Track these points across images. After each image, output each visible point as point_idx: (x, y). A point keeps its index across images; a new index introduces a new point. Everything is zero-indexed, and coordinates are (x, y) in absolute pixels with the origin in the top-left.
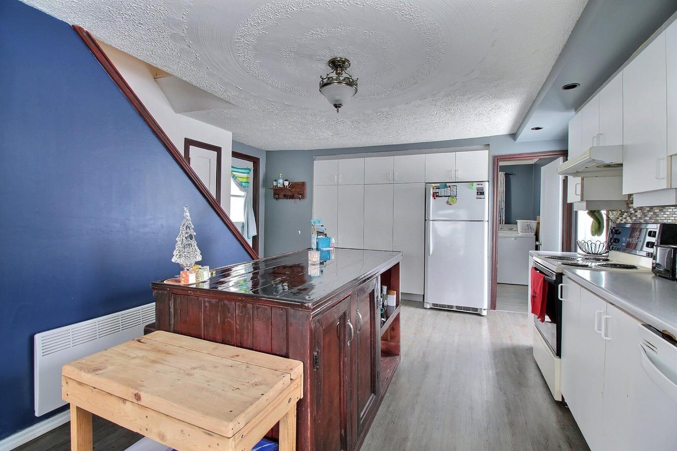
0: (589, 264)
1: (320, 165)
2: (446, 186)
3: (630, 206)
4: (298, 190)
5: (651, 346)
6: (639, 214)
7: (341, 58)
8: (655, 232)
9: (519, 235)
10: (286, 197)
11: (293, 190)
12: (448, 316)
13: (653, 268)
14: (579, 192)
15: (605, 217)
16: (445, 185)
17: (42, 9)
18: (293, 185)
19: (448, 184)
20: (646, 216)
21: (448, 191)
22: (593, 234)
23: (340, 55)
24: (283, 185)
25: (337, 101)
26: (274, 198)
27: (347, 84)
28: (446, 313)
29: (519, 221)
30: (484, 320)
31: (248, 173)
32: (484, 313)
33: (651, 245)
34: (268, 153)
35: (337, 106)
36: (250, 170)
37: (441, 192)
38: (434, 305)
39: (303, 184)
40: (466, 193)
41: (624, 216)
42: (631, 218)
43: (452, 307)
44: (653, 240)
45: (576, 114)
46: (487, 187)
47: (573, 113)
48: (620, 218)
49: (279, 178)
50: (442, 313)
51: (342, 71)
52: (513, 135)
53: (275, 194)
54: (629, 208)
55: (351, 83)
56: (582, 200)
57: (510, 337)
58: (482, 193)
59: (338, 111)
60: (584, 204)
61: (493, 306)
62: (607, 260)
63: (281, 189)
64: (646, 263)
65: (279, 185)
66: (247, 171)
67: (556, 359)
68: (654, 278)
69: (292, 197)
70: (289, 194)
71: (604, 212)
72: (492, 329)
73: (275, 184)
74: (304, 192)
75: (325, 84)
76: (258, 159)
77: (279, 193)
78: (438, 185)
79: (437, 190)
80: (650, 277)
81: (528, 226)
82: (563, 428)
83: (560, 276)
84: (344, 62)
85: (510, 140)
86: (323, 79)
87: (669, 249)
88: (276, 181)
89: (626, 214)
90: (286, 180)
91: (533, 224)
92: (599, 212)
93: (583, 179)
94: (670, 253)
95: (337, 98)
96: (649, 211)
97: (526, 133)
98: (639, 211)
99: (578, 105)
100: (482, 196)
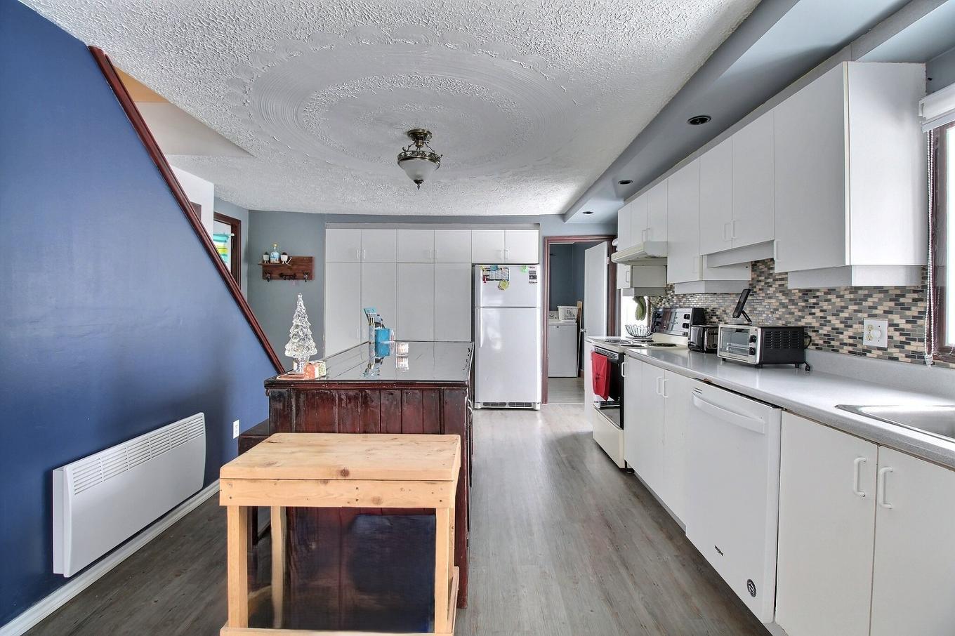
0: (642, 345)
1: (335, 237)
2: (497, 269)
3: (668, 292)
4: (304, 267)
5: (698, 391)
6: (675, 300)
7: (423, 130)
8: (689, 315)
9: (561, 322)
10: (282, 276)
11: (295, 267)
12: (502, 414)
13: (689, 345)
14: (629, 280)
15: (647, 301)
16: (496, 266)
17: (61, 24)
18: (294, 261)
19: (499, 266)
20: (680, 302)
21: (499, 275)
22: (638, 319)
23: (422, 126)
24: (280, 259)
25: (419, 176)
26: (264, 279)
27: (431, 160)
28: (499, 412)
29: (560, 307)
30: (538, 414)
31: (225, 241)
32: (538, 407)
33: (685, 326)
34: (253, 214)
35: (418, 182)
36: (227, 236)
37: (492, 275)
38: (485, 404)
39: (310, 260)
40: (518, 276)
41: (663, 302)
42: (669, 303)
43: (504, 404)
44: (687, 321)
45: (625, 205)
46: (538, 270)
47: (621, 203)
48: (660, 303)
49: (273, 251)
50: (495, 412)
51: (423, 143)
52: (563, 216)
53: (265, 273)
54: (667, 294)
55: (434, 158)
56: (632, 287)
57: (568, 426)
58: (535, 277)
59: (419, 187)
60: (633, 290)
61: (545, 400)
62: (652, 341)
63: (275, 266)
64: (683, 342)
65: (274, 260)
66: (224, 238)
67: (621, 431)
68: (689, 352)
69: (293, 277)
70: (289, 272)
71: (646, 298)
72: (547, 420)
73: (266, 258)
74: (311, 271)
75: (403, 158)
76: (239, 222)
77: (271, 271)
78: (489, 266)
79: (488, 273)
80: (686, 353)
81: (569, 312)
82: (629, 487)
83: (622, 355)
84: (426, 135)
85: (560, 220)
86: (405, 151)
87: (698, 329)
88: (266, 254)
89: (664, 300)
90: (284, 254)
91: (574, 310)
92: (643, 297)
93: (632, 268)
94: (700, 331)
95: (419, 173)
96: (683, 297)
97: (578, 216)
98: (675, 297)
99: (627, 197)
100: (534, 281)
